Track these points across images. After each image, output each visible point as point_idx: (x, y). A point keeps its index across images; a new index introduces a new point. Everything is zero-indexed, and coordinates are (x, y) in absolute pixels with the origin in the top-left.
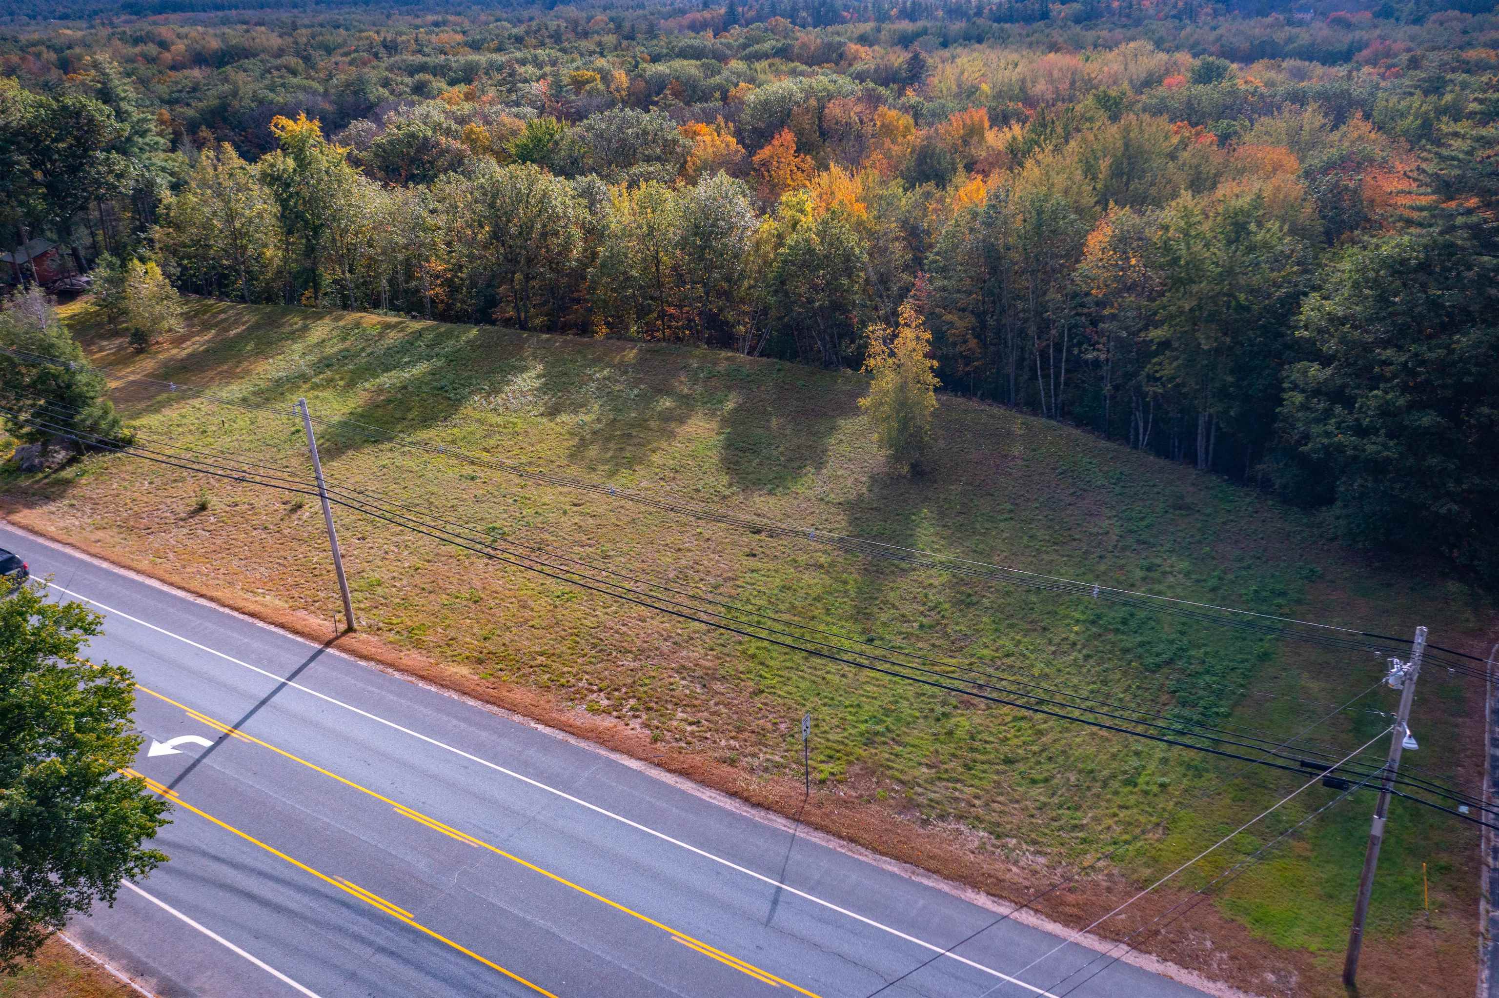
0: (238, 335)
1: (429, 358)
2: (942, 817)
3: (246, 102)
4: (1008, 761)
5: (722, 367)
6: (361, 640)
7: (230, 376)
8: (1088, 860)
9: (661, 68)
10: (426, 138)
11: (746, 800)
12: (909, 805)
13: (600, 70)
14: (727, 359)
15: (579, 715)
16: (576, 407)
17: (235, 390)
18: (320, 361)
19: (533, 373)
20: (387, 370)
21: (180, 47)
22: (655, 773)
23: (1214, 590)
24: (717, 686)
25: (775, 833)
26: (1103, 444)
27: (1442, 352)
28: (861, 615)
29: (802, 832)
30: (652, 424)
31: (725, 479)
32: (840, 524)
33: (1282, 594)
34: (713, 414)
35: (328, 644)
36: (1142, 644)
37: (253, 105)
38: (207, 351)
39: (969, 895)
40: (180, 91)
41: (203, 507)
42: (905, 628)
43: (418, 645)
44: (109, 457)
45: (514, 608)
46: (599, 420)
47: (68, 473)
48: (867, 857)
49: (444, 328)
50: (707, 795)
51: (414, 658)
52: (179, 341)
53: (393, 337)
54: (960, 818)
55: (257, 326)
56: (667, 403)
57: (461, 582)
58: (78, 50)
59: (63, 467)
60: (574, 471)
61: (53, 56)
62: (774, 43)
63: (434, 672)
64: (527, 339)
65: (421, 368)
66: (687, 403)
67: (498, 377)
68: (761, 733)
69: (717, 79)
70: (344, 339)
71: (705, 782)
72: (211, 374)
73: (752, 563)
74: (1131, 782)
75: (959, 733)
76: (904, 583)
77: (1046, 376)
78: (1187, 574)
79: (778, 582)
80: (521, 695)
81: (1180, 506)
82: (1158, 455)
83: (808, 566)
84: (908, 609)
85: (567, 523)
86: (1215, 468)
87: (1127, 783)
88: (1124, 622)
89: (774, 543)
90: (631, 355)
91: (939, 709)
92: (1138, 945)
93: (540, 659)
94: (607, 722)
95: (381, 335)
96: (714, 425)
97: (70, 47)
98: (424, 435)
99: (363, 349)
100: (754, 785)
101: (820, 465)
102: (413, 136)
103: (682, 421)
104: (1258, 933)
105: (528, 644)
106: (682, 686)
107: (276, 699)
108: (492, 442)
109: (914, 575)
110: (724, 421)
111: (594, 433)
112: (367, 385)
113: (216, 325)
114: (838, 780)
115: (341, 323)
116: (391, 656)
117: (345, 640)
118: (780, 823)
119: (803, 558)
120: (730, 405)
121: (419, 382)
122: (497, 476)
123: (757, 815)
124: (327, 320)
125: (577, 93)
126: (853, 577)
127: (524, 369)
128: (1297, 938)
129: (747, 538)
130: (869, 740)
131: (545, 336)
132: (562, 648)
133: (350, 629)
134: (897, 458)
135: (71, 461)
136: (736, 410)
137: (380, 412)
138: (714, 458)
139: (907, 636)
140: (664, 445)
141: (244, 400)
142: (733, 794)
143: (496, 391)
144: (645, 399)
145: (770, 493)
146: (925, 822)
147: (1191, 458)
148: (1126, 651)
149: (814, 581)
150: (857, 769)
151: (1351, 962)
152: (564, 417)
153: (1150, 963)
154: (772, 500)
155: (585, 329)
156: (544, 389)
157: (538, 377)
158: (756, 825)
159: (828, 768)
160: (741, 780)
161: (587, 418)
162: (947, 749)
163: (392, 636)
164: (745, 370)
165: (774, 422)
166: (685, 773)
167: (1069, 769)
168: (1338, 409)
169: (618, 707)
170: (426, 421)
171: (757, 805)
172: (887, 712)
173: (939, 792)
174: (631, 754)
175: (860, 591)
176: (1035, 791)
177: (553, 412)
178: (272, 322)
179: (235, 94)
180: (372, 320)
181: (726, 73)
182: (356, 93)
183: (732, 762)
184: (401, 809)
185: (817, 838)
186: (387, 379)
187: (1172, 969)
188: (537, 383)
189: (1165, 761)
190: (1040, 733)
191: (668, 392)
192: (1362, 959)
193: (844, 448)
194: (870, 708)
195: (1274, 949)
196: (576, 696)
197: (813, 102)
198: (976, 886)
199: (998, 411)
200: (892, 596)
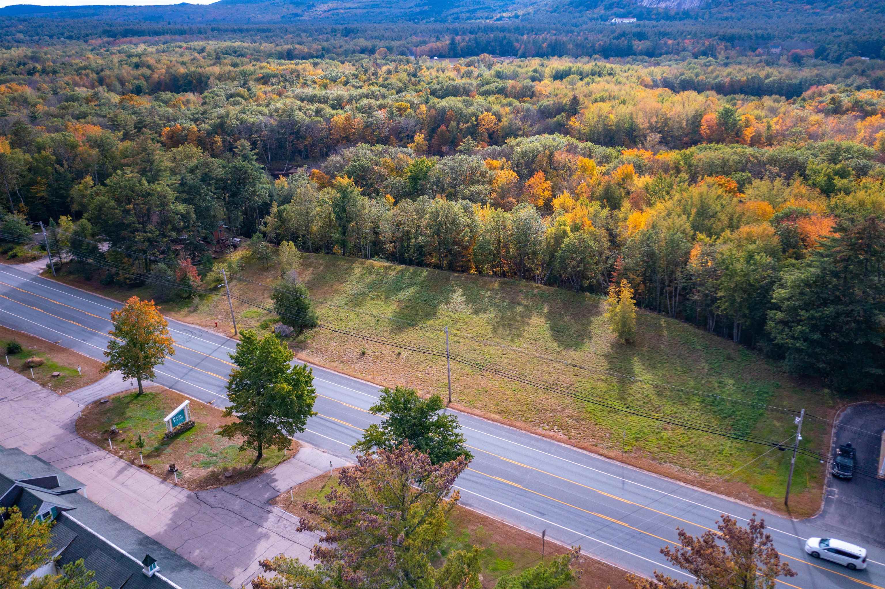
1: (413, 285)
2: (665, 462)
4: (682, 447)
5: (536, 290)
6: (454, 405)
8: (711, 474)
9: (444, 103)
10: (368, 167)
11: (605, 457)
12: (654, 459)
13: (409, 102)
14: (536, 287)
15: (541, 431)
16: (485, 311)
17: (339, 300)
18: (367, 286)
19: (459, 293)
20: (398, 291)
22: (574, 448)
23: (743, 391)
24: (582, 422)
25: (617, 466)
26: (697, 331)
28: (622, 398)
29: (625, 466)
30: (519, 319)
31: (556, 344)
32: (605, 364)
34: (540, 315)
35: (447, 406)
38: (314, 279)
39: (678, 482)
41: (363, 354)
42: (638, 403)
43: (475, 407)
44: (312, 331)
45: (501, 394)
46: (496, 317)
47: (301, 338)
48: (646, 473)
49: (411, 269)
50: (592, 455)
51: (477, 411)
53: (392, 275)
54: (670, 462)
55: (328, 266)
56: (520, 309)
57: (477, 384)
59: (297, 335)
60: (496, 339)
63: (487, 416)
65: (411, 291)
66: (528, 309)
67: (446, 295)
68: (602, 437)
70: (371, 275)
71: (590, 451)
72: (323, 291)
73: (577, 378)
74: (721, 453)
75: (665, 438)
76: (634, 387)
78: (733, 385)
79: (589, 386)
80: (518, 424)
81: (729, 358)
82: (719, 336)
83: (598, 380)
84: (639, 396)
86: (740, 343)
88: (713, 402)
89: (583, 371)
90: (497, 285)
91: (657, 431)
92: (727, 495)
93: (519, 413)
94: (551, 433)
95: (386, 273)
96: (543, 320)
98: (431, 322)
99: (382, 280)
100: (606, 452)
101: (590, 339)
102: (362, 166)
103: (529, 318)
104: (761, 493)
105: (512, 407)
106: (570, 422)
108: (458, 326)
109: (637, 384)
110: (546, 318)
111: (497, 323)
112: (394, 298)
114: (631, 451)
115: (365, 266)
116: (470, 411)
117: (451, 405)
118: (617, 463)
119: (595, 377)
120: (546, 310)
121: (415, 297)
122: (467, 341)
123: (610, 461)
124: (357, 264)
126: (615, 385)
127: (454, 291)
128: (772, 494)
129: (572, 369)
130: (637, 439)
131: (456, 274)
132: (525, 408)
133: (450, 401)
134: (621, 336)
135: (300, 333)
136: (549, 313)
137: (406, 311)
138: (548, 335)
139: (640, 406)
140: (527, 329)
141: (347, 304)
142: (601, 455)
143: (448, 302)
144: (510, 307)
145: (575, 350)
146: (660, 464)
147: (731, 337)
148: (715, 412)
149: (601, 385)
150: (635, 448)
151: (786, 499)
152: (481, 315)
153: (732, 499)
154: (577, 353)
156: (467, 301)
157: (462, 295)
158: (611, 464)
159: (626, 448)
160: (601, 451)
161: (491, 316)
162: (662, 443)
163: (465, 404)
164: (547, 294)
165: (566, 319)
166: (583, 448)
167: (701, 449)
168: (787, 329)
169: (553, 429)
170: (428, 316)
171: (609, 458)
172: (640, 431)
173: (662, 455)
174: (564, 443)
175: (619, 390)
176: (692, 455)
177: (476, 312)
178: (333, 264)
179: (227, 115)
180: (377, 264)
183: (596, 446)
184: (503, 458)
185: (630, 467)
186: (401, 295)
187: (737, 501)
188: (463, 299)
189: (731, 447)
190: (690, 438)
191: (519, 304)
192: (789, 499)
193: (597, 331)
194: (634, 430)
195: (766, 497)
196: (537, 425)
198: (679, 480)
200: (631, 392)
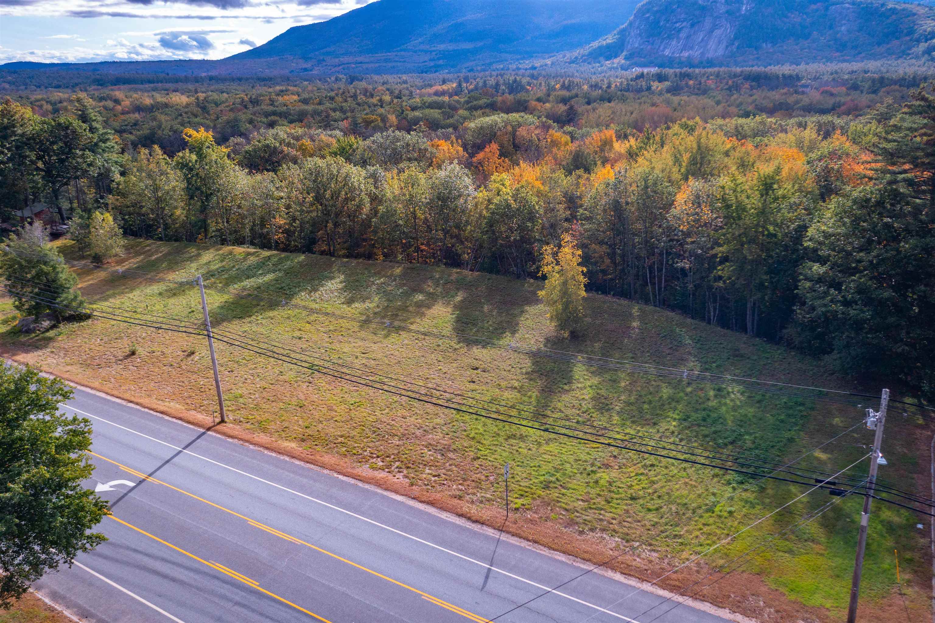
0: (156, 259)
1: (274, 271)
2: (592, 530)
3: (166, 132)
4: (633, 498)
5: (454, 277)
6: (228, 427)
7: (152, 281)
8: (685, 555)
9: (417, 113)
10: (275, 148)
11: (469, 519)
12: (571, 523)
13: (380, 115)
14: (457, 273)
15: (365, 470)
16: (365, 299)
17: (156, 288)
18: (207, 273)
19: (338, 280)
20: (248, 277)
21: (127, 103)
22: (412, 503)
23: (759, 402)
24: (451, 455)
25: (487, 538)
26: (689, 321)
27: (894, 253)
29: (504, 537)
30: (411, 309)
31: (456, 339)
32: (528, 364)
33: (802, 404)
34: (449, 304)
35: (209, 429)
36: (715, 432)
37: (170, 133)
38: (138, 268)
39: (610, 574)
40: (126, 125)
41: (133, 353)
42: (568, 423)
43: (264, 430)
44: (76, 325)
45: (324, 410)
46: (378, 306)
47: (51, 334)
48: (546, 552)
49: (283, 255)
50: (444, 515)
51: (263, 438)
52: (120, 262)
53: (252, 260)
54: (603, 530)
55: (169, 254)
56: (420, 297)
57: (292, 396)
58: (65, 104)
59: (47, 330)
60: (363, 334)
61: (50, 107)
62: (486, 100)
63: (275, 445)
64: (334, 262)
65: (270, 277)
66: (432, 298)
67: (317, 282)
68: (478, 482)
69: (451, 121)
70: (222, 261)
71: (442, 509)
72: (140, 280)
73: (473, 386)
74: (710, 510)
75: (602, 482)
76: (566, 398)
77: (653, 284)
78: (742, 394)
79: (488, 397)
80: (327, 459)
81: (737, 355)
82: (723, 327)
83: (507, 388)
84: (570, 412)
85: (357, 363)
86: (758, 335)
87: (707, 511)
88: (704, 420)
89: (486, 375)
90: (398, 271)
91: (589, 469)
92: (717, 602)
93: (340, 440)
94: (381, 475)
95: (245, 259)
96: (450, 310)
97: (60, 102)
98: (271, 314)
99: (234, 267)
100: (474, 510)
101: (514, 332)
102: (268, 146)
103: (429, 308)
104: (793, 597)
105: (332, 430)
106: (428, 454)
107: (175, 460)
108: (312, 318)
109: (573, 393)
110: (455, 307)
111: (375, 313)
112: (236, 286)
113: (144, 253)
114: (525, 508)
115: (221, 252)
116: (248, 437)
117: (220, 427)
118: (490, 532)
119: (504, 384)
120: (459, 298)
121: (268, 285)
122: (315, 337)
123: (476, 527)
124: (211, 251)
125: (366, 128)
126: (534, 394)
127: (332, 278)
128: (817, 600)
129: (470, 372)
130: (547, 486)
131: (345, 260)
132: (353, 433)
133: (223, 421)
134: (562, 326)
135: (53, 327)
136: (462, 301)
137: (244, 301)
138: (449, 328)
140: (418, 320)
141: (160, 294)
142: (461, 515)
143: (315, 290)
144: (407, 295)
145: (483, 347)
146: (581, 533)
147: (744, 329)
148: (706, 436)
150: (538, 502)
151: (852, 611)
152: (357, 305)
153: (725, 614)
154: (485, 351)
155: (370, 256)
156: (345, 289)
157: (341, 282)
158: (475, 533)
159: (520, 502)
160: (466, 507)
161: (371, 305)
162: (594, 492)
163: (248, 426)
164: (468, 279)
165: (486, 308)
166: (431, 503)
167: (671, 503)
168: (832, 291)
169: (389, 466)
170: (272, 306)
171: (476, 521)
172: (557, 470)
173: (590, 516)
174: (396, 492)
175: (538, 401)
176: (650, 516)
177: (350, 302)
178: (178, 252)
179: (160, 127)
180: (239, 250)
181: (456, 117)
182: (232, 127)
183: (460, 498)
184: (252, 522)
185: (514, 540)
186: (248, 283)
188: (340, 286)
189: (731, 499)
190: (653, 482)
191: (421, 291)
192: (858, 612)
193: (529, 322)
194: (546, 468)
195: (803, 606)
196: (363, 460)
197: (510, 128)
198: (613, 569)
199: (624, 302)
200: (559, 405)
